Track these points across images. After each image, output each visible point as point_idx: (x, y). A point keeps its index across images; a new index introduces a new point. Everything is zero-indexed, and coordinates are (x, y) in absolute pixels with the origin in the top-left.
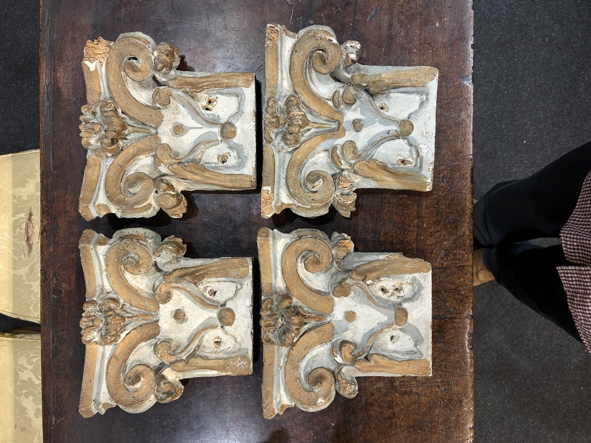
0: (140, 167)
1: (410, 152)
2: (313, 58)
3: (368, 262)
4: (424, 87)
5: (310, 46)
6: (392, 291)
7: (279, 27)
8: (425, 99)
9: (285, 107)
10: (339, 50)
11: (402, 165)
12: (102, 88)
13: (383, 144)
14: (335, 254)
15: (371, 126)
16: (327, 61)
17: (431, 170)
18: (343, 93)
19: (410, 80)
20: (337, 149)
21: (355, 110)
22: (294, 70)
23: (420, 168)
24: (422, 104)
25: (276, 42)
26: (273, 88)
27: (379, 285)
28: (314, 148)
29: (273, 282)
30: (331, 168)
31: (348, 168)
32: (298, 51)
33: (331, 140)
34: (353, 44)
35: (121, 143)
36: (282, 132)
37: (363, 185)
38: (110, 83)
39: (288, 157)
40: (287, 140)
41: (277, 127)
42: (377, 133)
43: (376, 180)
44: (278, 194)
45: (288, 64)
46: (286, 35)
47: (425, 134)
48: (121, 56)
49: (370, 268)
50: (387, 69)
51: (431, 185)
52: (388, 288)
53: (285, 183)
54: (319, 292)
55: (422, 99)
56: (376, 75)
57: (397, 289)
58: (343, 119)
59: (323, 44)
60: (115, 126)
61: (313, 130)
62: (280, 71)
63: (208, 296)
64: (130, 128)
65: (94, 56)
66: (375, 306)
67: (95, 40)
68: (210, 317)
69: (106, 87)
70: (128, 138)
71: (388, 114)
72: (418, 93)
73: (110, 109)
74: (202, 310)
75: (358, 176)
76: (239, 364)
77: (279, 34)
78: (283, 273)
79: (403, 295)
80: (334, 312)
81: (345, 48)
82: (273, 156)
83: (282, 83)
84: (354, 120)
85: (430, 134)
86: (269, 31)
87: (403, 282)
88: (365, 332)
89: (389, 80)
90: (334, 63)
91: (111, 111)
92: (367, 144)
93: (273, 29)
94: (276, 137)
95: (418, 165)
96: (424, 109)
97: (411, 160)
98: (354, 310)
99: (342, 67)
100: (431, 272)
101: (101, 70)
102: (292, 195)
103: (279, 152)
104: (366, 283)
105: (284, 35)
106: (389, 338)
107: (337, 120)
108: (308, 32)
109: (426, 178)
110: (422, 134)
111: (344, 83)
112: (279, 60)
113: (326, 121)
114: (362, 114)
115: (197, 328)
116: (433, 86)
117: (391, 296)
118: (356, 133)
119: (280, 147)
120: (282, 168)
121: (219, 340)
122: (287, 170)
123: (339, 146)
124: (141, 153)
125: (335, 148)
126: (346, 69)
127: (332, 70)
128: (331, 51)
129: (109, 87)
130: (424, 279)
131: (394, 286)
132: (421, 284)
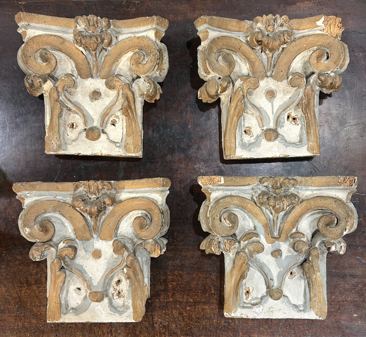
0: (239, 64)
1: (256, 298)
2: (331, 216)
3: (142, 269)
4: (310, 308)
5: (340, 213)
6: (118, 289)
7: (355, 187)
8: (300, 309)
9: (290, 194)
10: (338, 237)
11: (245, 291)
12: (302, 31)
13: (261, 275)
14: (149, 242)
15: (276, 265)
16: (328, 227)
17: (242, 315)
18: (303, 241)
19: (315, 296)
20: (256, 237)
21: (289, 251)
22: (321, 200)
23: (243, 306)
24: (296, 306)
25: (342, 185)
26: (304, 183)
27: (123, 278)
28: (257, 218)
29: (126, 190)
30: (240, 232)
31: (242, 247)
32: (336, 203)
33: (264, 232)
34: (343, 248)
35: (259, 48)
36: (269, 191)
37: (227, 260)
38: (307, 38)
39: (248, 196)
40: (263, 196)
41: (273, 187)
42: (271, 270)
43: (232, 271)
44: (218, 190)
45: (325, 195)
46: (349, 193)
47: (271, 310)
48: (329, 46)
49: (137, 271)
50: (324, 276)
51: (229, 316)
52: (120, 285)
53: (227, 195)
54: (117, 228)
55: (300, 306)
56: (318, 267)
57: (119, 293)
58: (281, 242)
59: (342, 224)
60: (272, 43)
61: (271, 216)
62: (319, 188)
64: (271, 55)
65: (328, 25)
66: (105, 275)
67: (341, 25)
69: (304, 34)
70: (263, 53)
71: (287, 279)
72: (305, 303)
73: (286, 39)
75: (234, 255)
77: (349, 187)
78: (133, 198)
79: (115, 298)
80: (100, 240)
81: (339, 242)
82: (248, 185)
83: (309, 190)
84: (281, 250)
85: (271, 314)
86: (351, 178)
87: (125, 298)
88: (84, 266)
89: (315, 279)
90: (327, 233)
91: (285, 39)
92: (262, 262)
93: (353, 182)
94: (265, 186)
95: (245, 305)
96: (292, 308)
97: (249, 299)
98: (103, 258)
99: (324, 239)
100: (134, 321)
101: (317, 30)
102: (217, 201)
103: (253, 189)
104: (124, 267)
105: (349, 191)
106: (79, 287)
107: (280, 236)
108: (351, 211)
109: (235, 312)
110: (271, 308)
111: (311, 241)
112: (327, 188)
113: (280, 227)
114: (286, 257)
116: (311, 315)
117: (114, 288)
118: (270, 253)
119: (256, 190)
120: (239, 192)
122: (237, 196)
123: (259, 239)
124: (251, 64)
125: (257, 235)
126: (323, 242)
127: (321, 231)
128: (336, 230)
129: (303, 36)
130: (128, 316)
131: (122, 290)
132: (123, 314)
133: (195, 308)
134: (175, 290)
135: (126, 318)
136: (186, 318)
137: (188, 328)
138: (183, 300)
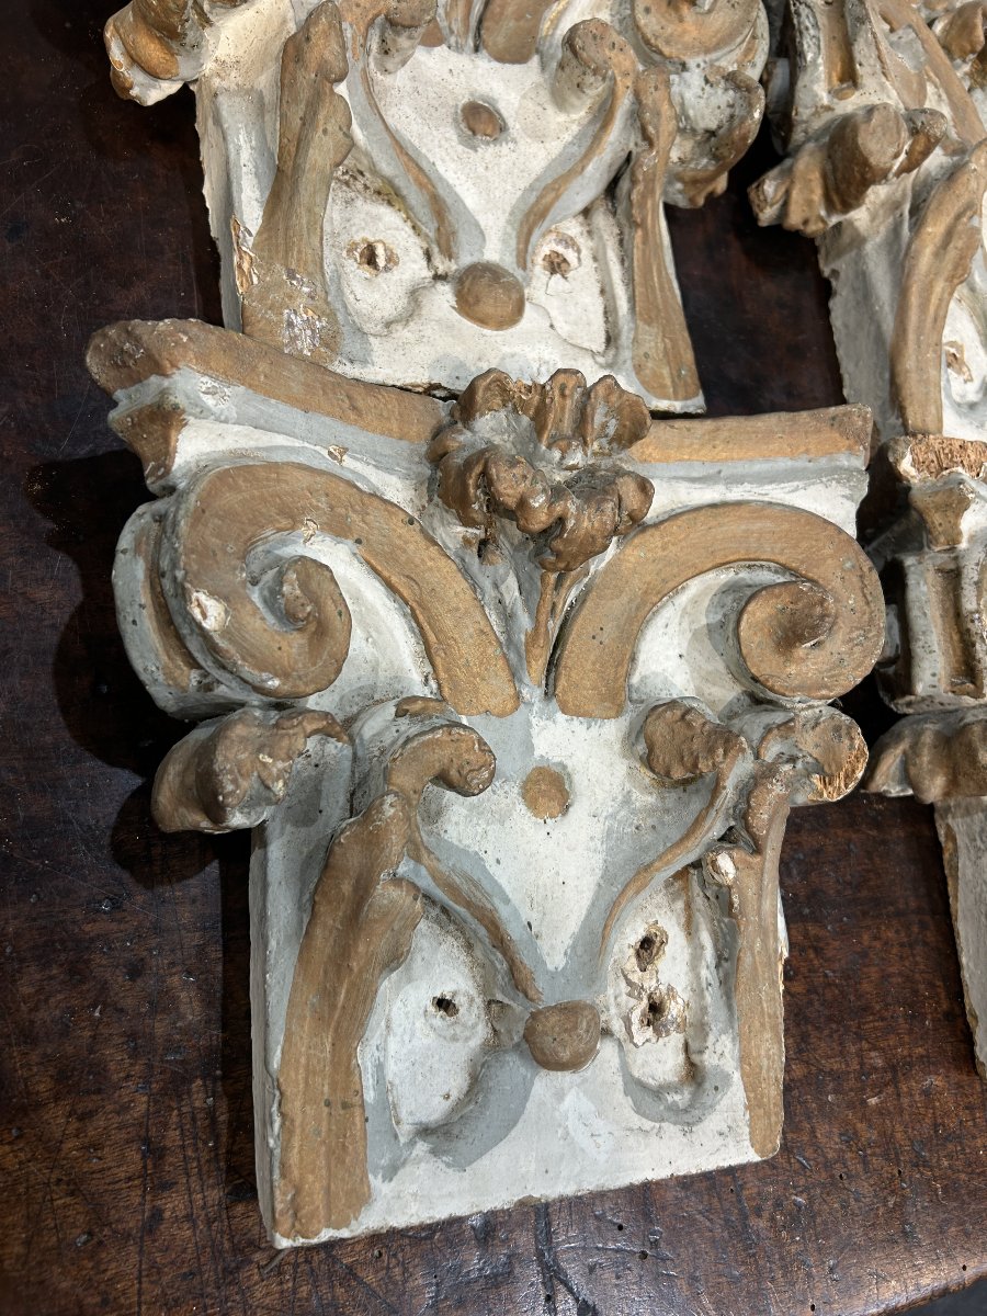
6: (647, 986)
27: (671, 926)
52: (658, 964)
54: (629, 658)
57: (653, 1007)
63: (546, 250)
66: (603, 904)
68: (482, 233)
74: (508, 209)
76: (297, 320)
79: (638, 1039)
80: (560, 717)
88: (490, 863)
98: (579, 811)
100: (757, 1159)
106: (445, 990)
115: (441, 178)
117: (629, 983)
121: (381, 262)
130: (726, 1130)
131: (670, 989)
132: (700, 1120)
133: (899, 1095)
134: (807, 1020)
135: (719, 1141)
136: (874, 1154)
137: (891, 1204)
138: (847, 1065)
